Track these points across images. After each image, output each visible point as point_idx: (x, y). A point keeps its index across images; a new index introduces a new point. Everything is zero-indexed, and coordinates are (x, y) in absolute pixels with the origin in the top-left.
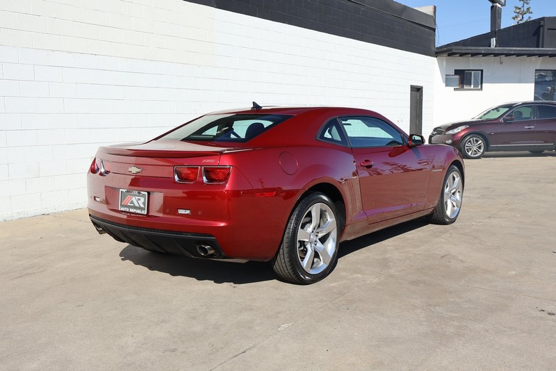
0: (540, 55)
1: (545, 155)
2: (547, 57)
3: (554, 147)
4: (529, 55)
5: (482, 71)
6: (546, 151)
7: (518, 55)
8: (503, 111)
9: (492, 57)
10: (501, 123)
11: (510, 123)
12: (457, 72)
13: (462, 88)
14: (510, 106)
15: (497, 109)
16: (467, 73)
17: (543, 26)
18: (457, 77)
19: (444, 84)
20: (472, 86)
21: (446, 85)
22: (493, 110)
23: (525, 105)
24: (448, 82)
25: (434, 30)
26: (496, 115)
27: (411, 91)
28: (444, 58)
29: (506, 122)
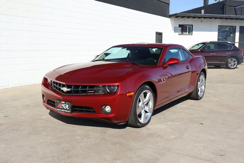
0: (221, 18)
1: (221, 68)
2: (224, 19)
3: (225, 64)
4: (216, 18)
5: (192, 25)
6: (222, 66)
7: (210, 18)
8: (201, 45)
9: (197, 19)
10: (199, 52)
11: (204, 52)
12: (180, 26)
13: (182, 34)
14: (204, 44)
15: (198, 45)
16: (185, 26)
17: (226, 4)
18: (180, 28)
19: (174, 31)
20: (187, 32)
21: (175, 32)
22: (196, 45)
23: (211, 43)
24: (175, 31)
25: (169, 4)
26: (197, 48)
27: (156, 34)
28: (173, 18)
29: (202, 51)
